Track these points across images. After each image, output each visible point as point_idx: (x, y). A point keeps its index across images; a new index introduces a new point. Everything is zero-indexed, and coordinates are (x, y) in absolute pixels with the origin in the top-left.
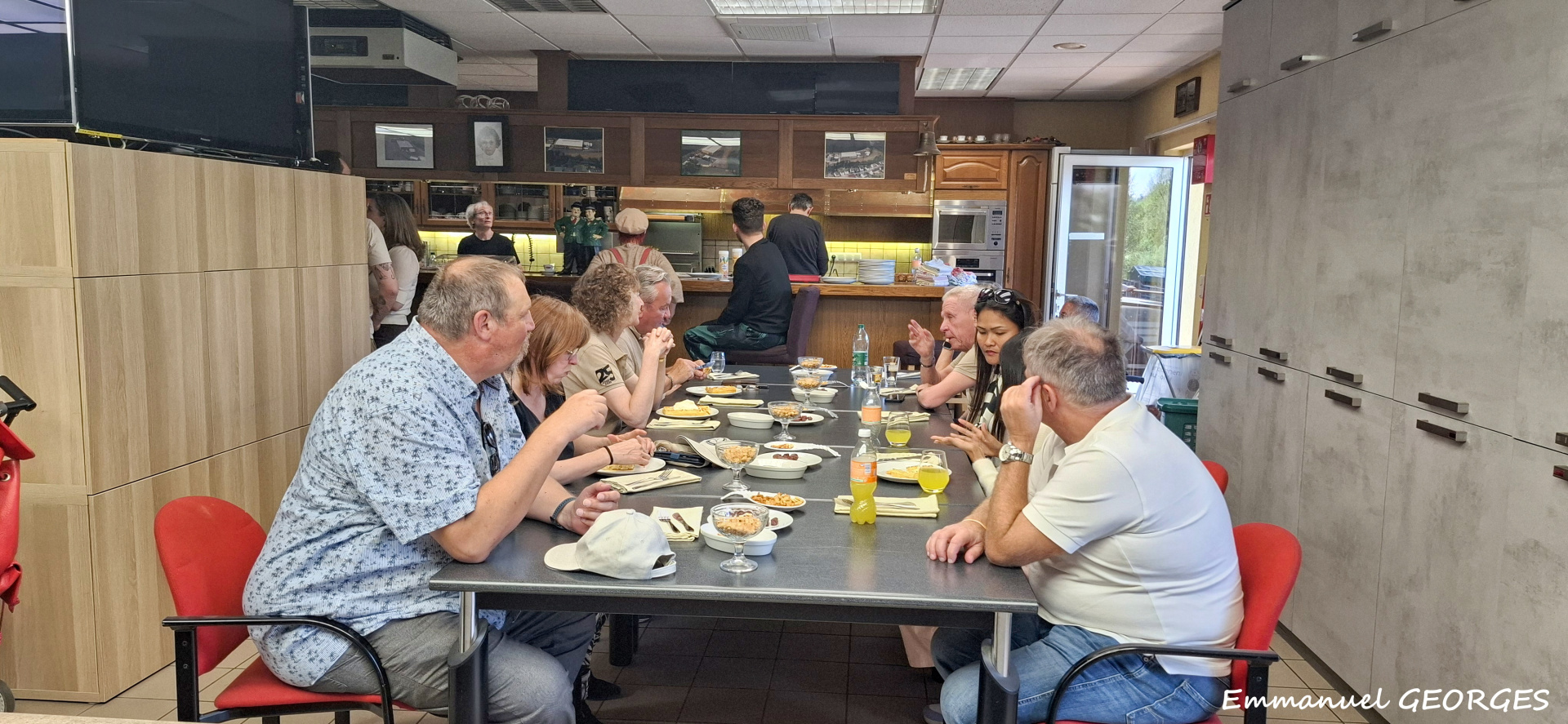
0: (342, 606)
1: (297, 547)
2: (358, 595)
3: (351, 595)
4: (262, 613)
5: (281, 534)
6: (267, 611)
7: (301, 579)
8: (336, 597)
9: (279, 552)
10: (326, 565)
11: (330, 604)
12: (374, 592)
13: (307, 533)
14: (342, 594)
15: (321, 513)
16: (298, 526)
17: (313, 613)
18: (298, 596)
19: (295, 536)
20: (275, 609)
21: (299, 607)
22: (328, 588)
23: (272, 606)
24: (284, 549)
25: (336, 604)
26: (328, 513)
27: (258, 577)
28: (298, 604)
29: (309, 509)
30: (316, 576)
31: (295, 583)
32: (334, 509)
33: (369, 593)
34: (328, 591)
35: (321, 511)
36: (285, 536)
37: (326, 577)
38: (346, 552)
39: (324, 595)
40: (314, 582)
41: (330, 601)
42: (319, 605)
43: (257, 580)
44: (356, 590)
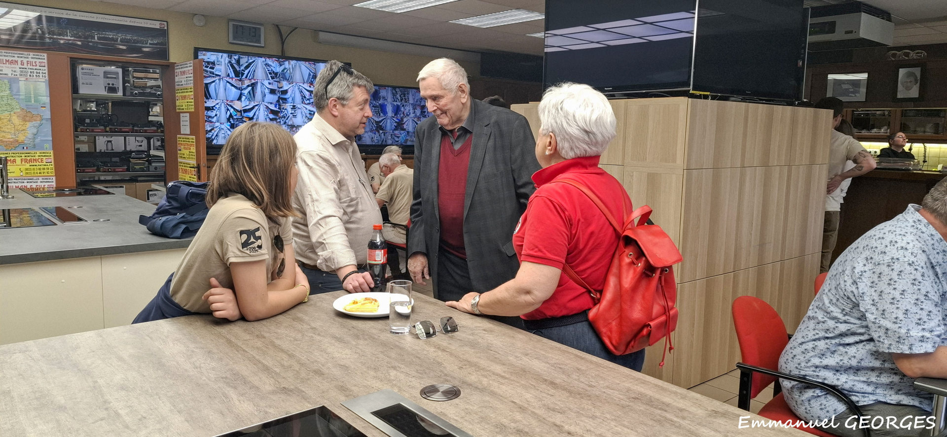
0: (846, 382)
1: (819, 339)
2: (857, 378)
3: (852, 377)
4: (793, 373)
5: (808, 329)
6: (797, 373)
7: (820, 360)
8: (842, 376)
9: (807, 340)
10: (838, 356)
11: (838, 379)
12: (868, 379)
13: (826, 332)
14: (846, 375)
15: (836, 322)
16: (820, 326)
17: (826, 382)
18: (818, 369)
19: (818, 332)
20: (803, 373)
21: (818, 376)
22: (837, 370)
23: (801, 371)
24: (810, 338)
25: (843, 381)
26: (841, 323)
27: (793, 351)
28: (817, 374)
29: (828, 318)
30: (831, 361)
31: (816, 361)
32: (845, 322)
33: (864, 379)
34: (837, 371)
35: (837, 321)
36: (812, 331)
37: (837, 363)
38: (852, 350)
39: (835, 373)
40: (829, 364)
41: (838, 377)
42: (831, 378)
43: (792, 352)
44: (856, 375)
